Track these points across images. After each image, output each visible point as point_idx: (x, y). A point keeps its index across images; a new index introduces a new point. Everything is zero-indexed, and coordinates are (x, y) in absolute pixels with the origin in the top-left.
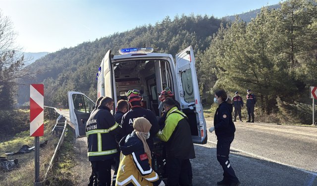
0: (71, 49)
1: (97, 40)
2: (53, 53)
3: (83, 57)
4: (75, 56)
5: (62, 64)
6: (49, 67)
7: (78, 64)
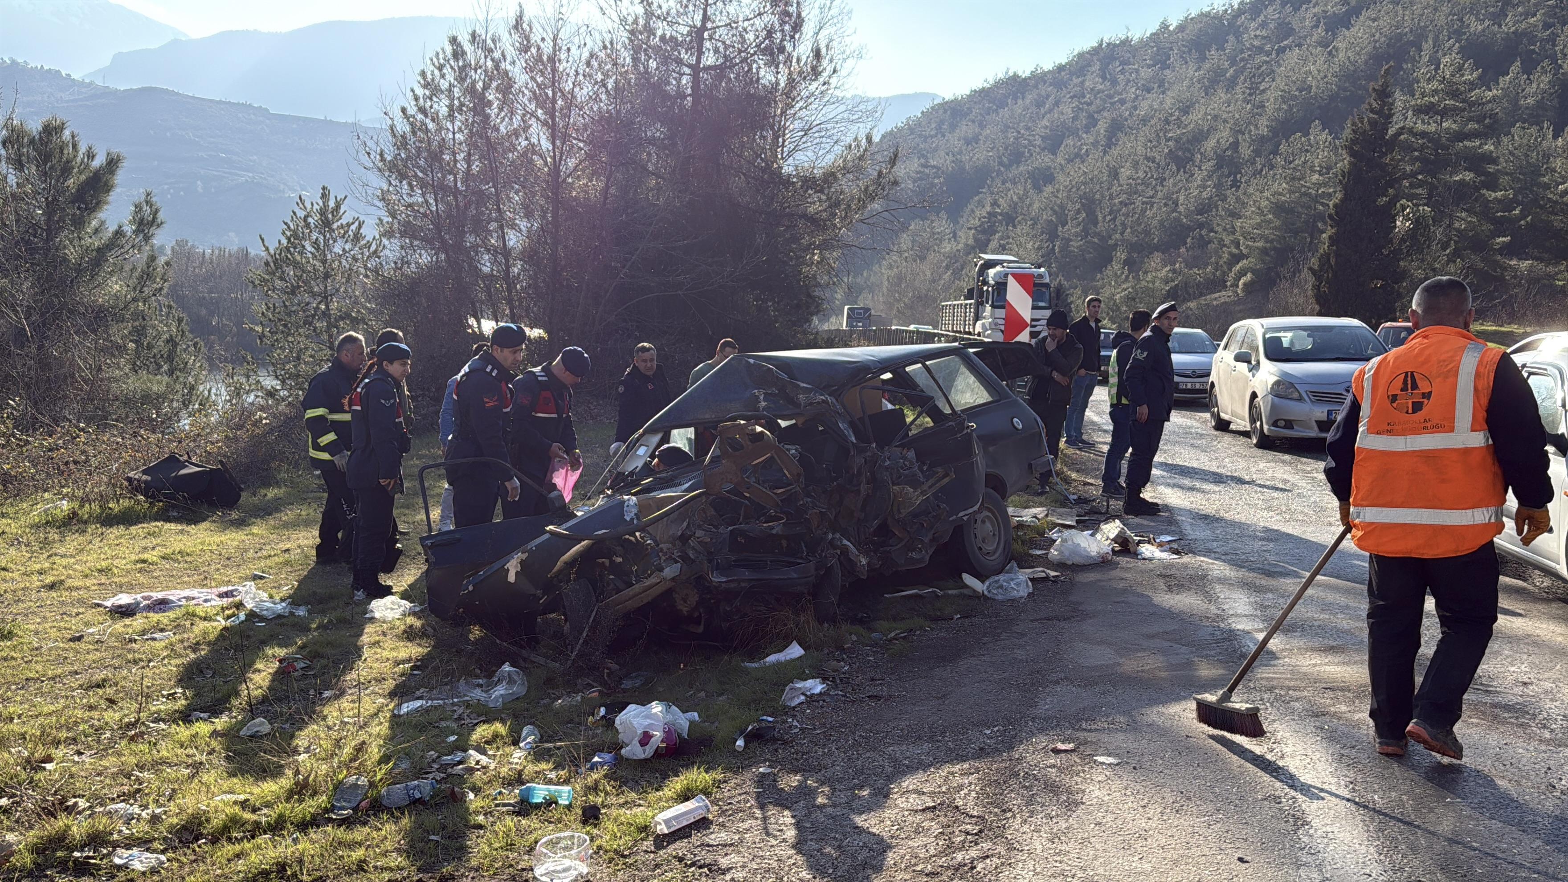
0: (1038, 79)
1: (1165, 26)
2: (955, 101)
3: (1090, 116)
4: (1050, 111)
5: (992, 149)
6: (934, 167)
7: (1062, 148)
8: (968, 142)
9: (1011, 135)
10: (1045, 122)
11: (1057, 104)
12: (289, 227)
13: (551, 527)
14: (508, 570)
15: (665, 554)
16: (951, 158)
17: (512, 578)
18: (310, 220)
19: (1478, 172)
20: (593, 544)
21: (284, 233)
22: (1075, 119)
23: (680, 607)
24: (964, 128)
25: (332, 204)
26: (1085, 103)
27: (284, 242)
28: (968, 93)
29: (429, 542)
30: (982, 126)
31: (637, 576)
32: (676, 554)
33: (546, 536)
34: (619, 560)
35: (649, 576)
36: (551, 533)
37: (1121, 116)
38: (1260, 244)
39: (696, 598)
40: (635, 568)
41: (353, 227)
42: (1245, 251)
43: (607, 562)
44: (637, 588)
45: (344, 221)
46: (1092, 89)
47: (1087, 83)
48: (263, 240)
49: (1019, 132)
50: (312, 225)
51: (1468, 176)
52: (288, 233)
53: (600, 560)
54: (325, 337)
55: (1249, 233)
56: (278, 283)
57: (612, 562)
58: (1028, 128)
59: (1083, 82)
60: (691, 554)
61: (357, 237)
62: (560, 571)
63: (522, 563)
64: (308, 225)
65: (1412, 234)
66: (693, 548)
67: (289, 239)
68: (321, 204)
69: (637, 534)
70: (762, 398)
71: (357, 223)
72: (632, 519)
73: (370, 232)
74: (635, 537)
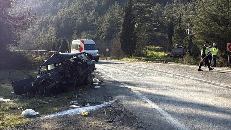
14: (32, 84)
15: (56, 80)
19: (150, 14)
31: (51, 84)
38: (106, 29)
42: (103, 31)
51: (148, 15)
53: (45, 82)
55: (104, 27)
57: (47, 82)
63: (34, 83)
65: (138, 28)
70: (59, 60)
74: (51, 78)
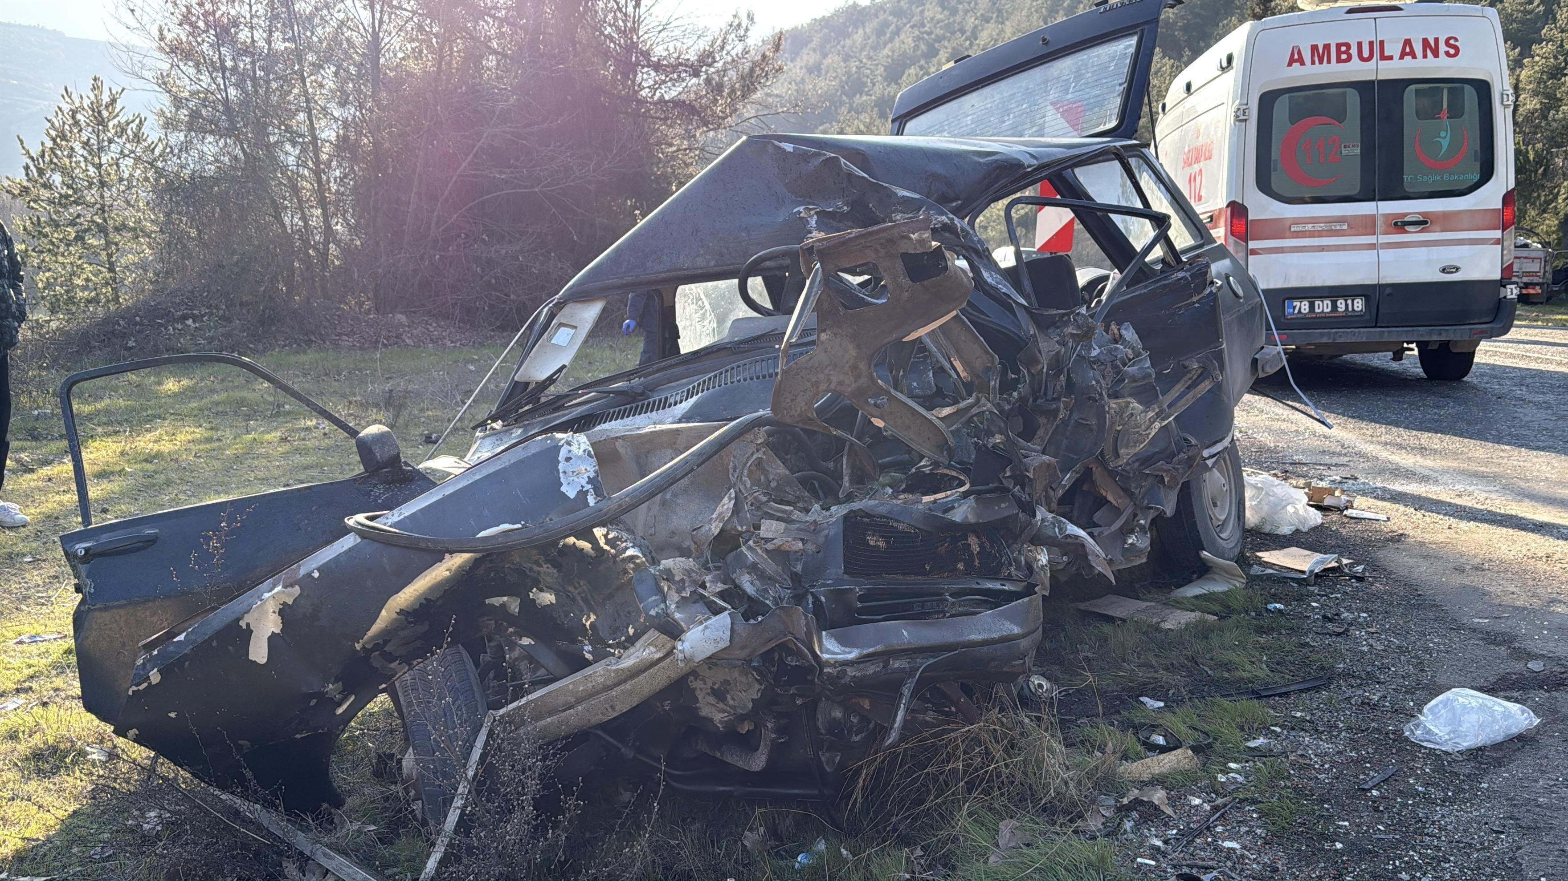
3: (931, 46)
4: (891, 40)
5: (835, 78)
6: (777, 96)
7: (904, 78)
8: (810, 71)
9: (853, 65)
10: (886, 51)
11: (897, 32)
12: (53, 125)
13: (361, 518)
14: (249, 632)
15: (680, 586)
16: (794, 87)
17: (259, 653)
18: (79, 116)
20: (476, 563)
21: (48, 134)
22: (916, 47)
23: (705, 711)
24: (805, 57)
25: (106, 98)
26: (925, 32)
27: (49, 144)
28: (809, 21)
29: (80, 548)
30: (825, 56)
31: (598, 641)
32: (713, 588)
33: (348, 542)
34: (548, 598)
35: (632, 641)
36: (364, 533)
37: (961, 45)
39: (755, 692)
40: (589, 620)
41: (134, 126)
43: (514, 605)
44: (598, 673)
45: (122, 119)
46: (932, 19)
47: (926, 14)
48: (22, 142)
49: (861, 62)
50: (83, 124)
52: (53, 133)
53: (496, 601)
54: (104, 256)
56: (45, 194)
57: (528, 605)
58: (870, 58)
59: (922, 12)
60: (748, 584)
61: (138, 138)
62: (387, 634)
63: (284, 612)
64: (77, 123)
66: (753, 568)
67: (54, 140)
68: (93, 98)
69: (599, 532)
70: (813, 222)
71: (137, 121)
72: (583, 494)
73: (153, 132)
74: (593, 541)
